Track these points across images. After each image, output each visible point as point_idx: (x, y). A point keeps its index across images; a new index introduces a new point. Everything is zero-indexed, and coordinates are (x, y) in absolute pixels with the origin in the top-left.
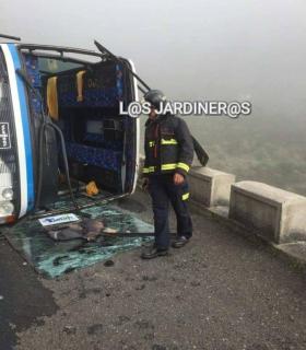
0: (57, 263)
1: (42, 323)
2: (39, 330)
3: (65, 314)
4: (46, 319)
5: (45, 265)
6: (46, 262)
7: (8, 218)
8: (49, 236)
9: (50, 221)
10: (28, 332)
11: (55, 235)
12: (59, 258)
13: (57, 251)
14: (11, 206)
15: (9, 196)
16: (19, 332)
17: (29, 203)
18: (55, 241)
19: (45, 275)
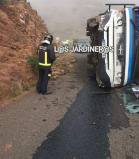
0: (135, 108)
1: (121, 129)
2: (119, 131)
3: (132, 129)
4: (123, 128)
5: (129, 107)
6: (130, 106)
7: (119, 85)
8: (134, 96)
9: (137, 89)
10: (115, 130)
11: (137, 96)
12: (137, 106)
13: (136, 103)
14: (120, 80)
15: (120, 75)
16: (111, 129)
17: (128, 80)
18: (137, 98)
19: (128, 111)
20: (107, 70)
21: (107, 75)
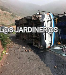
14: (50, 45)
20: (45, 40)
21: (45, 42)
